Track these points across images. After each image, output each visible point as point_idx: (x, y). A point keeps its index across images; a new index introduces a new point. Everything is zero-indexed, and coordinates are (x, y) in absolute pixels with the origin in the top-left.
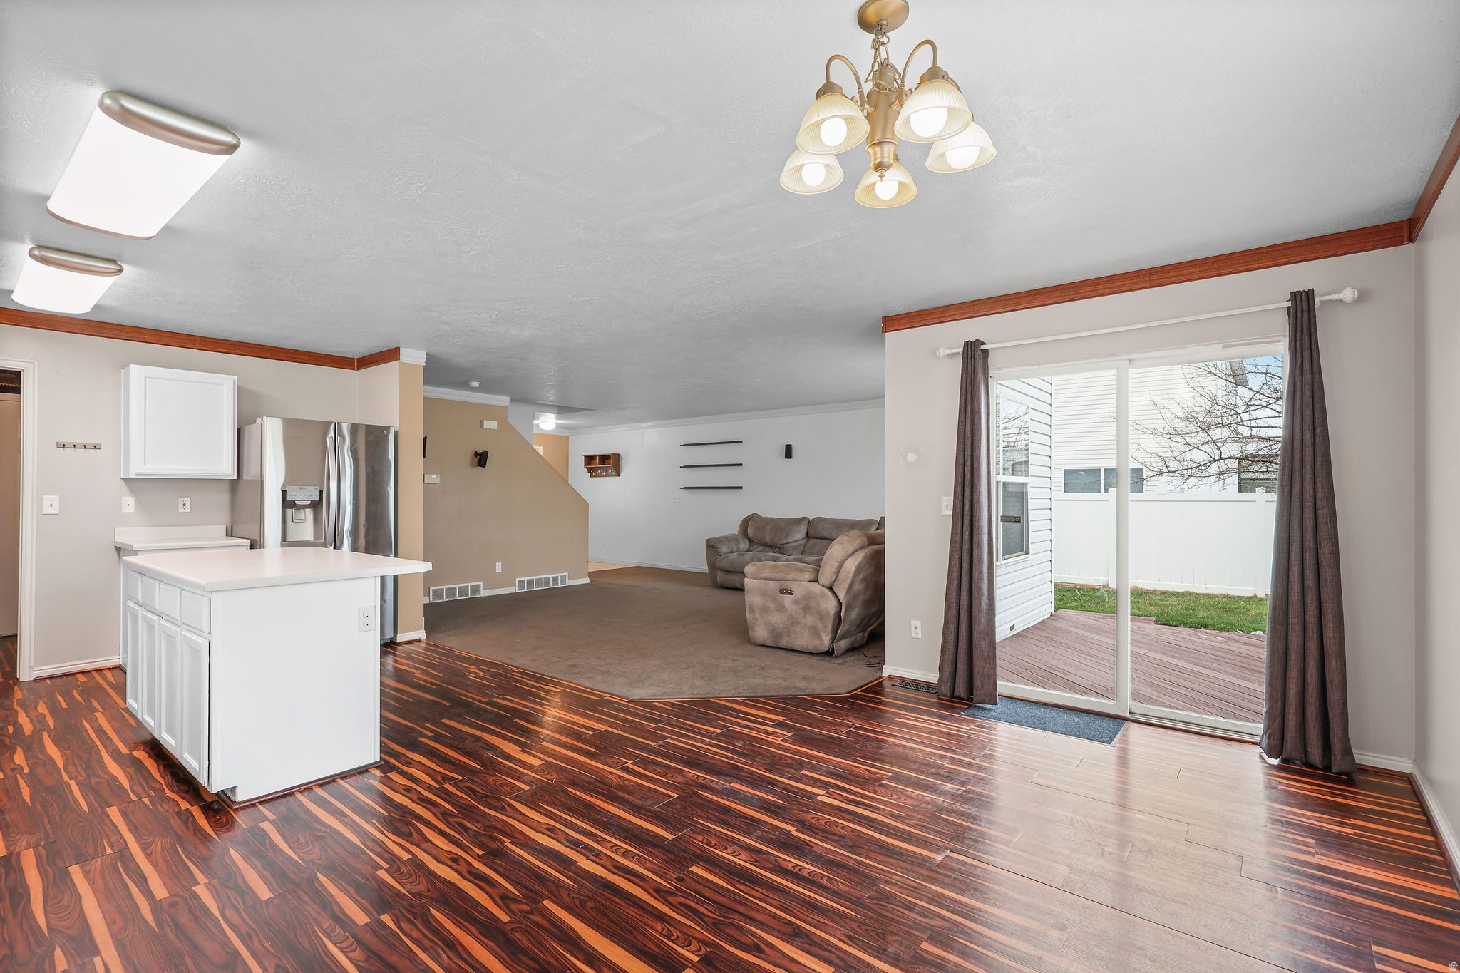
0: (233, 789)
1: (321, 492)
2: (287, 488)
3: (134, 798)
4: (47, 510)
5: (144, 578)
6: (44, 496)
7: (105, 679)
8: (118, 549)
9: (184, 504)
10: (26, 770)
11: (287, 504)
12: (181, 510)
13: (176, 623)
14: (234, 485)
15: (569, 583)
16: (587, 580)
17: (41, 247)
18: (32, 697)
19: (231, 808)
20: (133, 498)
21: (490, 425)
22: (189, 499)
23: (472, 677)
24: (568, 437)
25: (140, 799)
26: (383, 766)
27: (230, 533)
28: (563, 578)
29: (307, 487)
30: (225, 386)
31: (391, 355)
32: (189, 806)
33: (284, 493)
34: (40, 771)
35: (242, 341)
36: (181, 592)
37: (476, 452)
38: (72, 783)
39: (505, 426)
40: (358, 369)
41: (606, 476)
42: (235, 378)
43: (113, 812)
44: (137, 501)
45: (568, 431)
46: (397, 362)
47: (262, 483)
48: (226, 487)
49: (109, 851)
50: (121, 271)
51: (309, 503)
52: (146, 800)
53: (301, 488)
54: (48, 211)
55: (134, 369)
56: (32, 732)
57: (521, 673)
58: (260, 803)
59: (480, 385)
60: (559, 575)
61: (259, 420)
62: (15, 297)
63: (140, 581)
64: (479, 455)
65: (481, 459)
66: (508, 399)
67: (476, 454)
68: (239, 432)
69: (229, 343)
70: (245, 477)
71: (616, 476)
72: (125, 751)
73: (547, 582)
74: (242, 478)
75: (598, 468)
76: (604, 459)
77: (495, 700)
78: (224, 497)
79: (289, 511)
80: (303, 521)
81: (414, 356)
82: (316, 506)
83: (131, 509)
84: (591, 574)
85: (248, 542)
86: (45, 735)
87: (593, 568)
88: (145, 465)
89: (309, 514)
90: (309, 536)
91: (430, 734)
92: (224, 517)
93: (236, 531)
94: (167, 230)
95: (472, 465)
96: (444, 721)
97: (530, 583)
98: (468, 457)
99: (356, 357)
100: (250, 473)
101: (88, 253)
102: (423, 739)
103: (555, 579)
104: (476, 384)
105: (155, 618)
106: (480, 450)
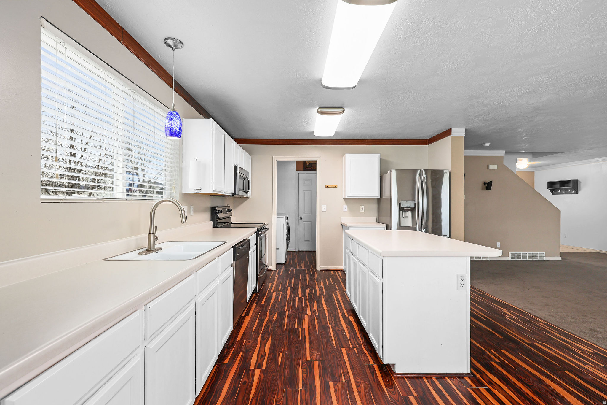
0: (393, 365)
1: (415, 204)
2: (401, 202)
3: (351, 347)
4: (323, 210)
5: (352, 241)
6: (323, 205)
7: (338, 274)
8: (342, 225)
9: (362, 208)
10: (317, 314)
11: (401, 209)
12: (361, 211)
13: (366, 266)
14: (379, 201)
15: (545, 258)
16: (560, 258)
17: (321, 108)
18: (319, 278)
19: (393, 375)
20: (347, 206)
21: (494, 167)
22: (363, 206)
23: (507, 317)
24: (534, 172)
25: (353, 347)
26: (472, 376)
27: (378, 221)
28: (542, 256)
29: (409, 201)
30: (376, 159)
31: (448, 132)
32: (373, 364)
33: (400, 204)
34: (321, 315)
35: (382, 139)
36: (368, 253)
37: (485, 182)
38: (330, 326)
39: (502, 167)
40: (428, 144)
41: (565, 194)
42: (380, 154)
43: (343, 350)
44: (348, 207)
45: (534, 168)
46: (449, 137)
47: (391, 199)
48: (376, 201)
49: (344, 380)
50: (344, 111)
51: (410, 209)
52: (355, 349)
53: (406, 202)
54: (322, 84)
55: (347, 155)
56: (319, 294)
57: (545, 324)
58: (406, 377)
59: (490, 145)
60: (539, 253)
61: (389, 172)
62: (315, 134)
63: (351, 242)
64: (486, 183)
65: (488, 186)
66: (504, 152)
67: (485, 183)
68: (381, 178)
69: (377, 140)
70: (383, 197)
71: (574, 193)
72: (347, 315)
73: (530, 256)
74: (382, 198)
75: (558, 189)
76: (564, 183)
77: (536, 343)
78: (375, 206)
79: (401, 212)
80: (407, 217)
81: (459, 132)
82: (413, 210)
83: (346, 210)
84: (562, 254)
85: (385, 225)
86: (322, 296)
87: (563, 250)
88: (350, 193)
89: (410, 213)
90: (410, 224)
91: (498, 361)
92: (376, 214)
93: (381, 220)
94: (360, 81)
95: (482, 189)
96: (502, 350)
97: (519, 256)
98: (481, 184)
99: (427, 138)
100: (386, 195)
101: (334, 106)
102: (493, 363)
103: (536, 255)
104: (487, 145)
105: (357, 261)
106: (487, 181)
